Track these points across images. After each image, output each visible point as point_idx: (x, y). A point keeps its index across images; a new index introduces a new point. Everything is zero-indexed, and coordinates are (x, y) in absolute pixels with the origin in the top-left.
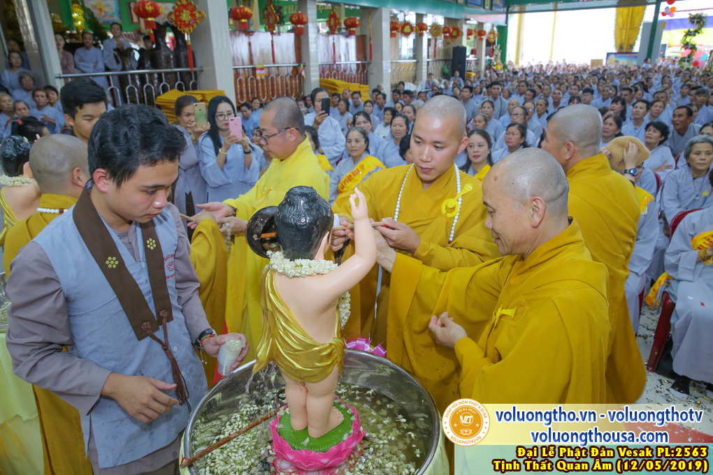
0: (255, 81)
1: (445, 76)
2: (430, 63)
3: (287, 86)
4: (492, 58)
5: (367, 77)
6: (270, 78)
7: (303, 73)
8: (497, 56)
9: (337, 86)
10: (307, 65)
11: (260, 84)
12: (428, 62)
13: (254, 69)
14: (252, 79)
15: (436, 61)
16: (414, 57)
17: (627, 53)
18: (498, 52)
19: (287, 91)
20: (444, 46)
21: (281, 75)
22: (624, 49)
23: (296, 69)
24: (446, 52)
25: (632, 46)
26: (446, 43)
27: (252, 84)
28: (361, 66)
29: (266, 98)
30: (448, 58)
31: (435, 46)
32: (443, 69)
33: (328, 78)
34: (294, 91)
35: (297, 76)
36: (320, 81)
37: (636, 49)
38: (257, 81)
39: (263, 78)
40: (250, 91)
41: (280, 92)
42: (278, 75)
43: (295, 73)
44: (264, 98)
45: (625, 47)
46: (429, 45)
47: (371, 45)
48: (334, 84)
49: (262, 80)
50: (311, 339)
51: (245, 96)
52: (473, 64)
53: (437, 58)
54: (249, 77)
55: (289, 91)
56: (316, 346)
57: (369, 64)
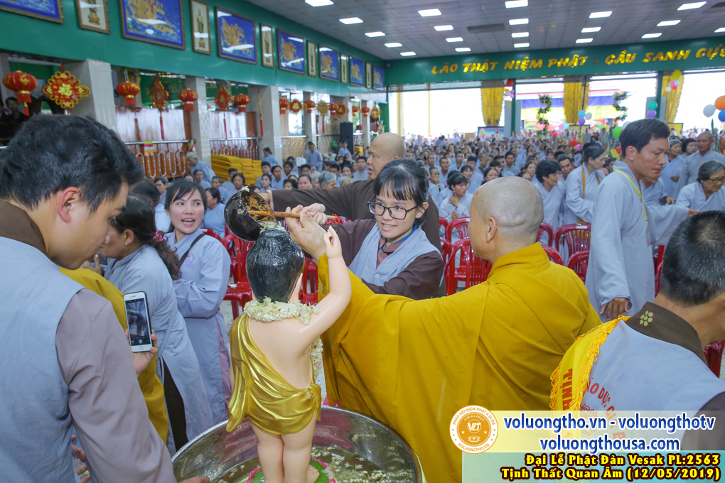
0: (143, 158)
1: (333, 149)
2: (319, 138)
3: (177, 163)
4: (377, 133)
5: (258, 153)
6: (159, 155)
8: (381, 131)
9: (229, 161)
10: (197, 141)
11: (148, 161)
12: (317, 137)
13: (142, 146)
14: (140, 155)
15: (325, 136)
16: (304, 133)
17: (494, 127)
18: (381, 127)
19: (177, 167)
20: (331, 122)
21: (171, 151)
22: (491, 124)
23: (186, 146)
24: (333, 128)
25: (497, 121)
26: (333, 119)
28: (252, 141)
29: (155, 174)
30: (336, 133)
31: (323, 122)
32: (331, 144)
33: (219, 154)
34: (185, 167)
36: (212, 157)
37: (502, 123)
38: (145, 158)
39: (152, 154)
41: (170, 169)
42: (168, 151)
43: (185, 149)
45: (492, 121)
46: (317, 121)
47: (261, 121)
48: (227, 160)
49: (151, 157)
50: (289, 385)
52: (360, 138)
53: (326, 133)
55: (180, 168)
56: (295, 393)
57: (260, 140)
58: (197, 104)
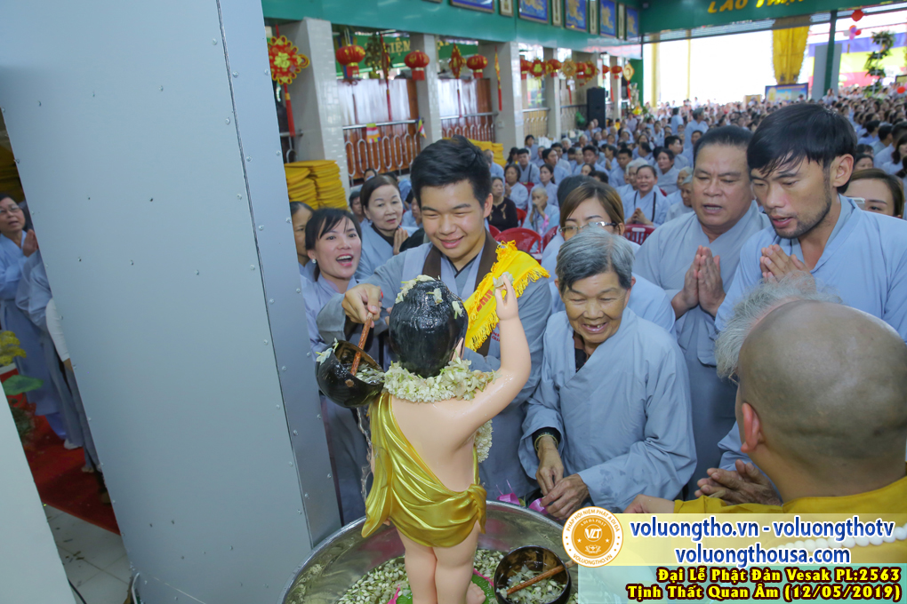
0: (365, 146)
1: (581, 126)
3: (403, 150)
4: (629, 101)
5: (494, 133)
6: (384, 140)
7: (423, 132)
8: (634, 97)
10: (426, 120)
11: (372, 150)
13: (364, 130)
14: (362, 143)
15: (569, 107)
16: (544, 104)
17: (790, 85)
18: (635, 93)
19: (404, 156)
20: (576, 88)
21: (396, 135)
22: (786, 81)
23: (412, 128)
24: (579, 95)
25: (796, 76)
26: (579, 84)
27: (362, 150)
28: (486, 118)
29: (379, 167)
30: (582, 103)
32: (576, 118)
35: (415, 136)
38: (368, 144)
39: (376, 140)
40: (360, 159)
41: (396, 159)
42: (392, 137)
43: (412, 131)
44: (377, 168)
45: (787, 77)
47: (499, 91)
49: (374, 144)
50: (443, 486)
51: (354, 166)
54: (357, 140)
55: (407, 157)
56: (449, 496)
57: (496, 115)
58: (425, 70)
